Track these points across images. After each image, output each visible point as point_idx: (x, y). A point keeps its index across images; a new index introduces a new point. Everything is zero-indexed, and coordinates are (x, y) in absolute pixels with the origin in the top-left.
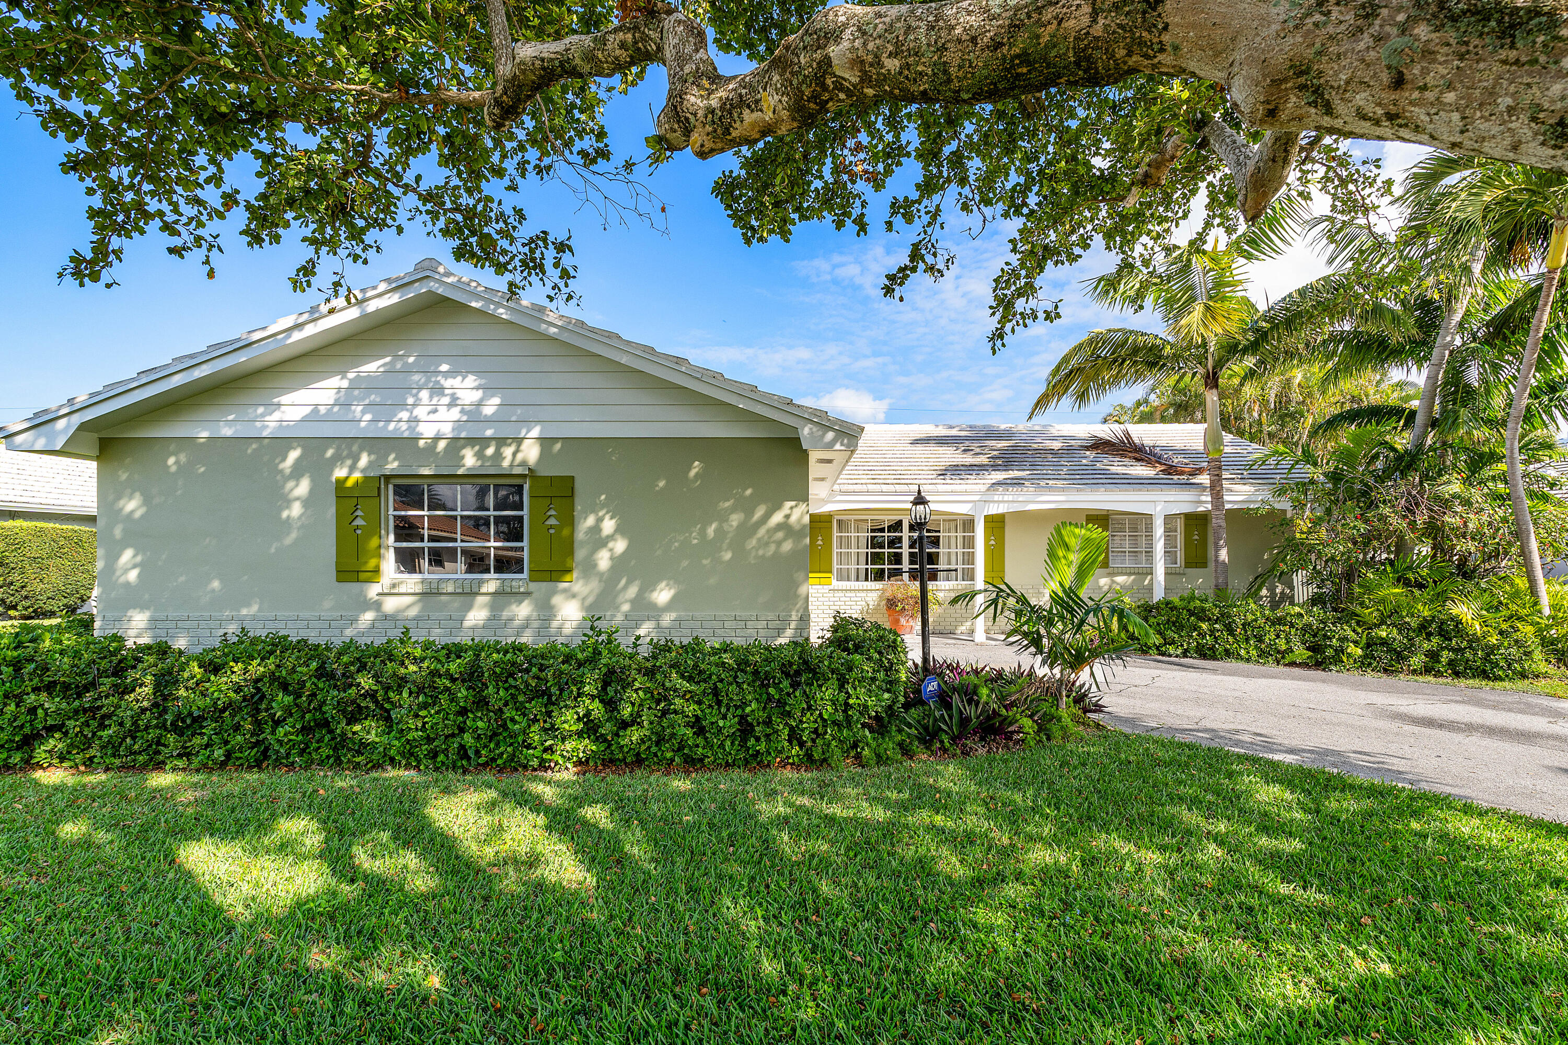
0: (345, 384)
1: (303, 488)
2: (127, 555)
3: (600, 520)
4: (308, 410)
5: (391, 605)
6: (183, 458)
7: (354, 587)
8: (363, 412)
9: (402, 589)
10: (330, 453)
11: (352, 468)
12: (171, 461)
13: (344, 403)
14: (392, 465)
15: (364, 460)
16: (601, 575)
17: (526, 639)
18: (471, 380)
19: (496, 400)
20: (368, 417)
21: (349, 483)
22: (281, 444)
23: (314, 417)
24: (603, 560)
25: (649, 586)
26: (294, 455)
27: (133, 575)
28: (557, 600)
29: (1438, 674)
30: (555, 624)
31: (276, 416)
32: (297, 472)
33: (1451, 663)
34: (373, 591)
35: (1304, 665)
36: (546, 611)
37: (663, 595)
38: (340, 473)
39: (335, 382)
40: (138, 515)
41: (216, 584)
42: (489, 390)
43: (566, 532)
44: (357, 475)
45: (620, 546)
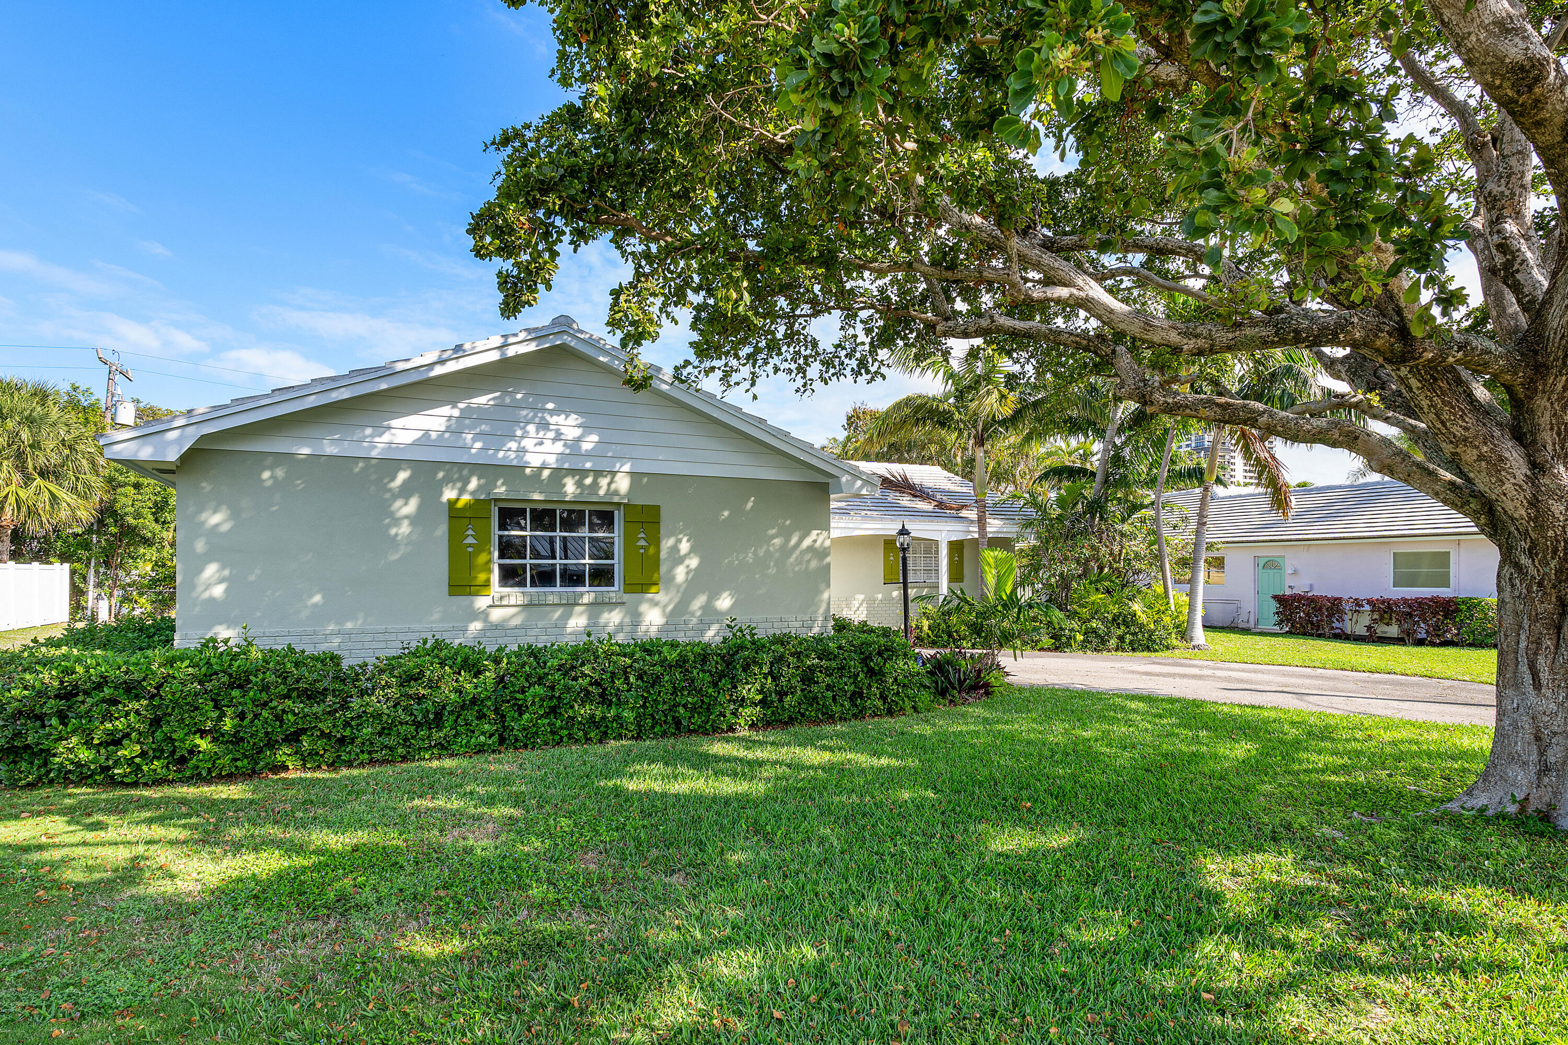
0: (456, 413)
1: (411, 507)
2: (211, 570)
3: (680, 541)
4: (419, 434)
5: (496, 615)
6: (280, 473)
7: (462, 600)
8: (474, 440)
9: (505, 602)
10: (441, 475)
11: (462, 491)
12: (266, 475)
13: (456, 428)
14: (501, 490)
15: (474, 484)
16: (679, 586)
17: (620, 638)
18: (573, 419)
19: (594, 438)
20: (478, 445)
21: (460, 504)
22: (390, 465)
23: (425, 440)
24: (680, 574)
25: (714, 595)
26: (403, 476)
27: (218, 591)
28: (644, 608)
29: (1123, 650)
30: (643, 628)
31: (386, 438)
32: (406, 492)
33: (1131, 643)
34: (482, 602)
35: (1049, 650)
36: (636, 618)
37: (724, 602)
38: (449, 494)
39: (446, 410)
40: (226, 527)
41: (317, 598)
42: (587, 428)
43: (652, 551)
44: (466, 498)
45: (694, 562)
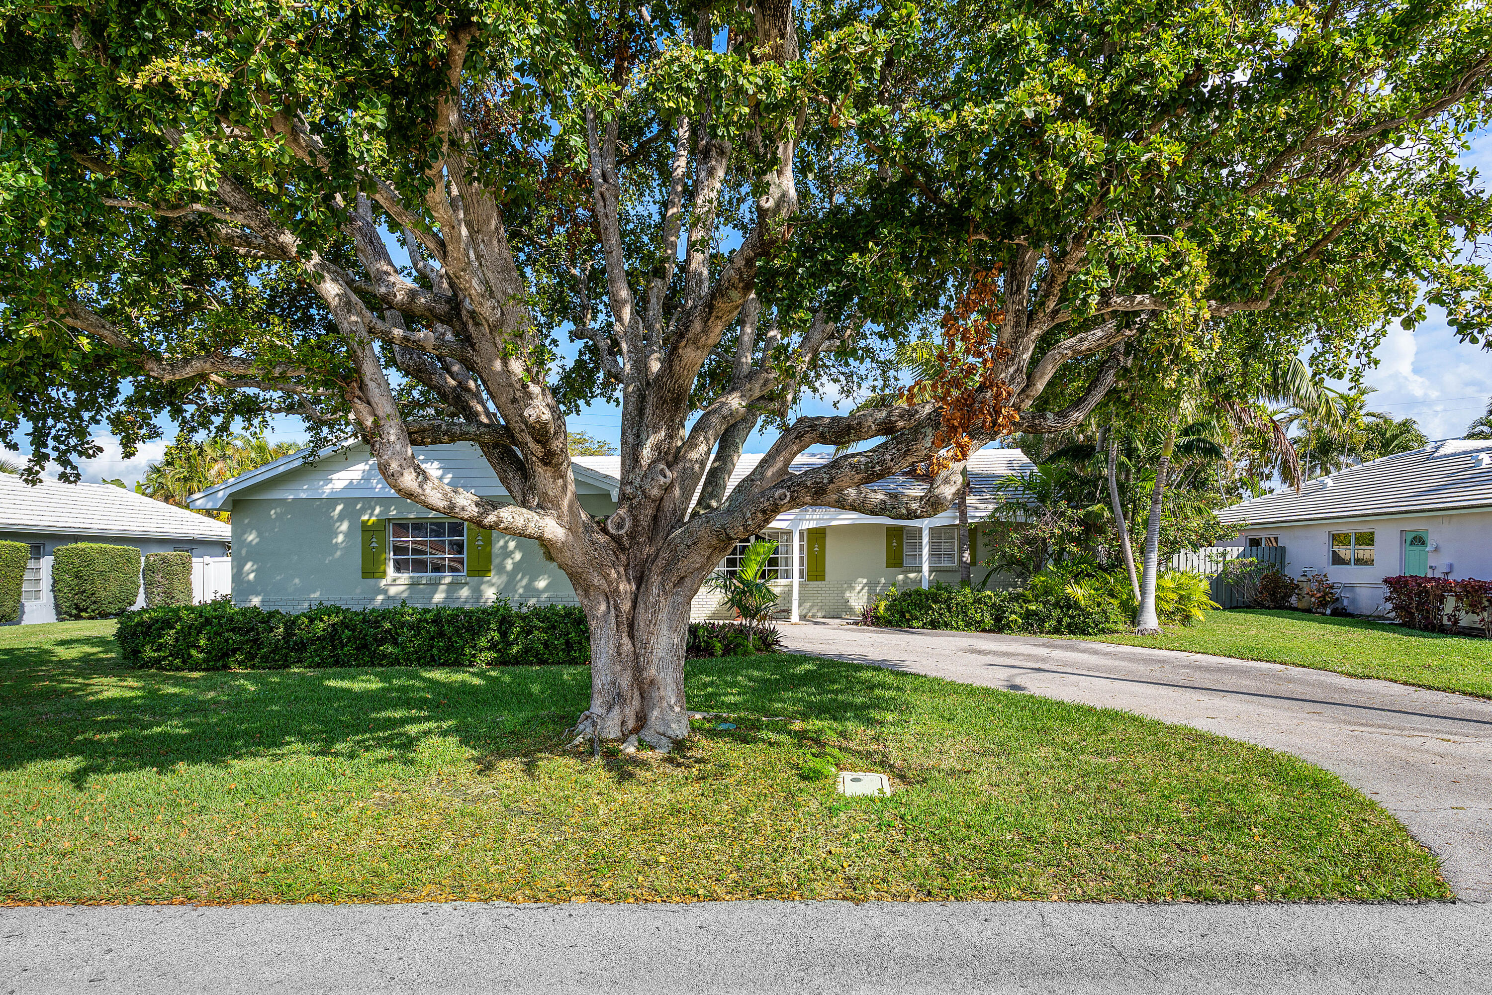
0: (367, 467)
1: (344, 526)
2: (248, 566)
3: (507, 542)
4: (347, 482)
5: (393, 591)
6: (278, 510)
7: (371, 582)
8: (377, 483)
9: (398, 582)
10: (358, 507)
11: (371, 515)
12: (273, 512)
13: (366, 478)
14: (393, 513)
15: (377, 510)
16: (507, 572)
17: (467, 607)
18: (436, 464)
19: (450, 476)
20: (380, 486)
21: (370, 523)
22: (332, 501)
23: (350, 486)
24: (509, 565)
25: (533, 579)
26: (339, 508)
27: (252, 576)
28: (483, 587)
30: (483, 600)
31: (330, 486)
32: (341, 518)
34: (383, 582)
35: (990, 631)
36: (477, 593)
37: (541, 584)
38: (365, 518)
39: (362, 466)
40: (254, 542)
41: (297, 581)
42: (446, 470)
43: (488, 549)
44: (374, 519)
45: (518, 556)
